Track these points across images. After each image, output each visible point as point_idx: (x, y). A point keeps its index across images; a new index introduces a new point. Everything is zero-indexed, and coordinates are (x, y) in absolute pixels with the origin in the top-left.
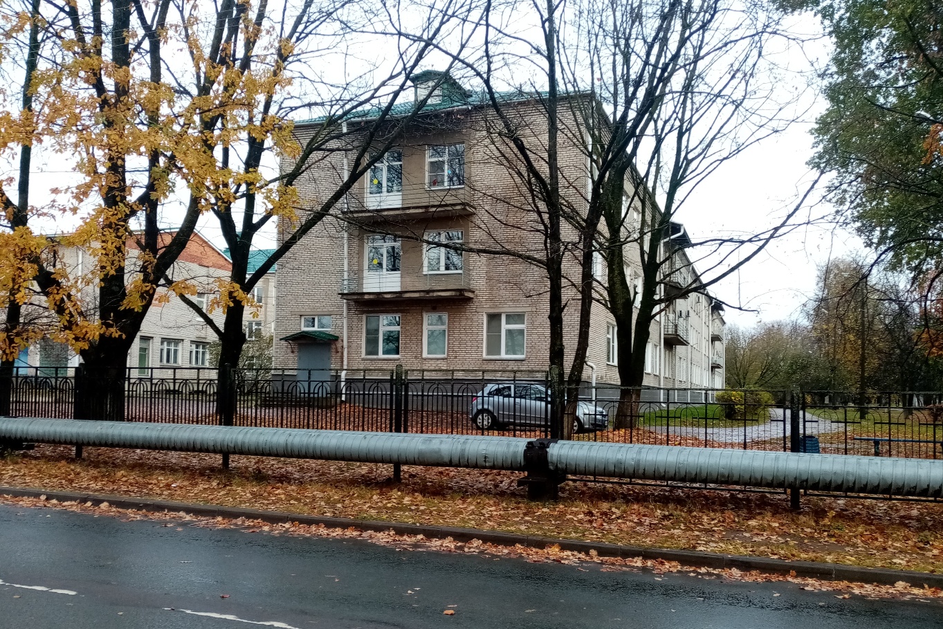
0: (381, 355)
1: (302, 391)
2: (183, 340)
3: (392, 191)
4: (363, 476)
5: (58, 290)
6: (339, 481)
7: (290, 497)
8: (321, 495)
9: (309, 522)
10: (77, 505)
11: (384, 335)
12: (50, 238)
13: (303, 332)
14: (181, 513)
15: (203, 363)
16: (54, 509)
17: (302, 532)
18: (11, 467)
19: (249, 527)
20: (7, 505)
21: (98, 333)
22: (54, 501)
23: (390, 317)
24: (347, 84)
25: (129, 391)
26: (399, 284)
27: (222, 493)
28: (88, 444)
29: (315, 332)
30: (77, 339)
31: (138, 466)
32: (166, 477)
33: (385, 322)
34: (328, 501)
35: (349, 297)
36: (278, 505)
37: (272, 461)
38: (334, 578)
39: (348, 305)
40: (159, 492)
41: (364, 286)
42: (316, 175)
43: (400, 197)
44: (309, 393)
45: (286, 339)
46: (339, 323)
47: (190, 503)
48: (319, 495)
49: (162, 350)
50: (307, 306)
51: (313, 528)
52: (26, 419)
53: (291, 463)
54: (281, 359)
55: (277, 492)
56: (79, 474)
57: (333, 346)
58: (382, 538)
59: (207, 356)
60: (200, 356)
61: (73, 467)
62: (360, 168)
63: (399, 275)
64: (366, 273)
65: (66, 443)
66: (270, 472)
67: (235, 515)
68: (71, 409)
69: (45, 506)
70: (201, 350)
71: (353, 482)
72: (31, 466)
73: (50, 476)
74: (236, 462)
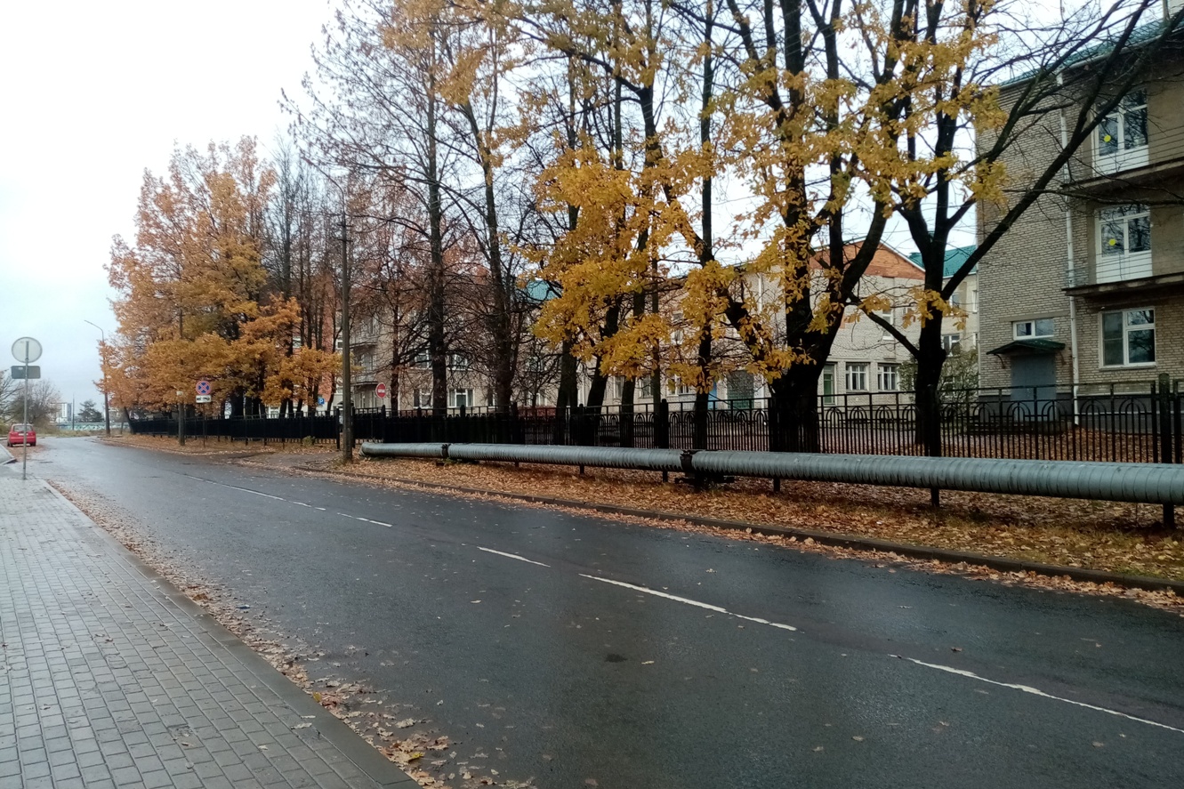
0: (1127, 364)
1: (1027, 414)
2: (869, 363)
3: (1133, 146)
4: (1117, 519)
5: (749, 320)
6: (1085, 525)
7: (1019, 541)
8: (1062, 541)
9: (1050, 572)
10: (782, 540)
11: (1129, 336)
12: (737, 268)
13: (1017, 342)
14: (891, 553)
15: (893, 387)
16: (760, 542)
17: (1041, 584)
18: (716, 500)
19: (972, 574)
20: (717, 536)
21: (789, 361)
22: (760, 535)
23: (1136, 312)
24: (1065, 22)
25: (823, 420)
26: (1150, 267)
27: (935, 533)
28: (786, 477)
29: (1033, 340)
30: (769, 368)
31: (837, 501)
32: (870, 514)
33: (1130, 320)
34: (1072, 548)
35: (1077, 292)
36: (1006, 550)
37: (991, 498)
38: (1094, 643)
39: (1076, 301)
40: (863, 529)
41: (1098, 276)
42: (1024, 146)
43: (1146, 152)
44: (1036, 416)
45: (995, 352)
46: (1066, 327)
47: (899, 543)
48: (1059, 540)
49: (847, 375)
50: (1020, 310)
51: (1056, 580)
52: (726, 452)
53: (1015, 501)
54: (990, 377)
55: (1003, 535)
56: (779, 508)
57: (1058, 357)
58: (1155, 599)
59: (898, 379)
60: (890, 379)
61: (773, 501)
62: (1086, 126)
63: (1150, 255)
64: (1099, 259)
65: (764, 475)
66: (990, 512)
67: (955, 559)
68: (766, 441)
69: (752, 539)
70: (890, 373)
71: (1104, 526)
72: (734, 499)
73: (752, 510)
74: (947, 498)
